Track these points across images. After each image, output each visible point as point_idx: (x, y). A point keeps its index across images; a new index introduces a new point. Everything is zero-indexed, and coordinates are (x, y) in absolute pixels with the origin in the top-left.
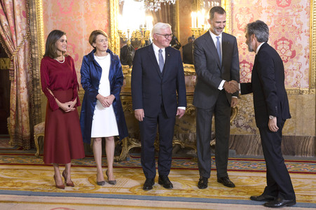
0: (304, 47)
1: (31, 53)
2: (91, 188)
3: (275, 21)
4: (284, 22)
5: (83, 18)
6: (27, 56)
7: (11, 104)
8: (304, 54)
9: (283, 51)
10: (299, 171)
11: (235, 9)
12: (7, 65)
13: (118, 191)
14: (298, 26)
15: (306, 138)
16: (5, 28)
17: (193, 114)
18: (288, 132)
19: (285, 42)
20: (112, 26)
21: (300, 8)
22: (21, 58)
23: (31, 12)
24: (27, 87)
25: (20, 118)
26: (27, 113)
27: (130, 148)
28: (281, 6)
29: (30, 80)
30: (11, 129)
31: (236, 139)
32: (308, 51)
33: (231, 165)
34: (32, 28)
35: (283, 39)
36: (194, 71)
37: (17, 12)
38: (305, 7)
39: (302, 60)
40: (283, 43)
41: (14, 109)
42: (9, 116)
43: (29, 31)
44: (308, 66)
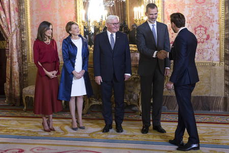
0: (215, 32)
1: (21, 37)
2: (62, 134)
3: (194, 14)
4: (201, 14)
5: (58, 12)
6: (18, 39)
7: (7, 74)
8: (216, 37)
9: (201, 35)
10: (213, 122)
11: (165, 5)
12: (5, 45)
13: (81, 136)
14: (211, 17)
15: (218, 98)
16: (3, 19)
17: (136, 80)
18: (205, 94)
19: (202, 28)
20: (78, 18)
21: (212, 4)
22: (14, 41)
23: (22, 8)
24: (18, 61)
25: (13, 83)
26: (18, 80)
27: (91, 105)
28: (198, 3)
29: (20, 56)
30: (7, 92)
31: (168, 98)
32: (218, 35)
33: (163, 117)
34: (22, 19)
35: (200, 26)
36: (137, 49)
37: (12, 8)
38: (216, 3)
39: (214, 41)
40: (200, 29)
41: (9, 77)
42: (5, 82)
43: (20, 22)
44: (218, 46)
